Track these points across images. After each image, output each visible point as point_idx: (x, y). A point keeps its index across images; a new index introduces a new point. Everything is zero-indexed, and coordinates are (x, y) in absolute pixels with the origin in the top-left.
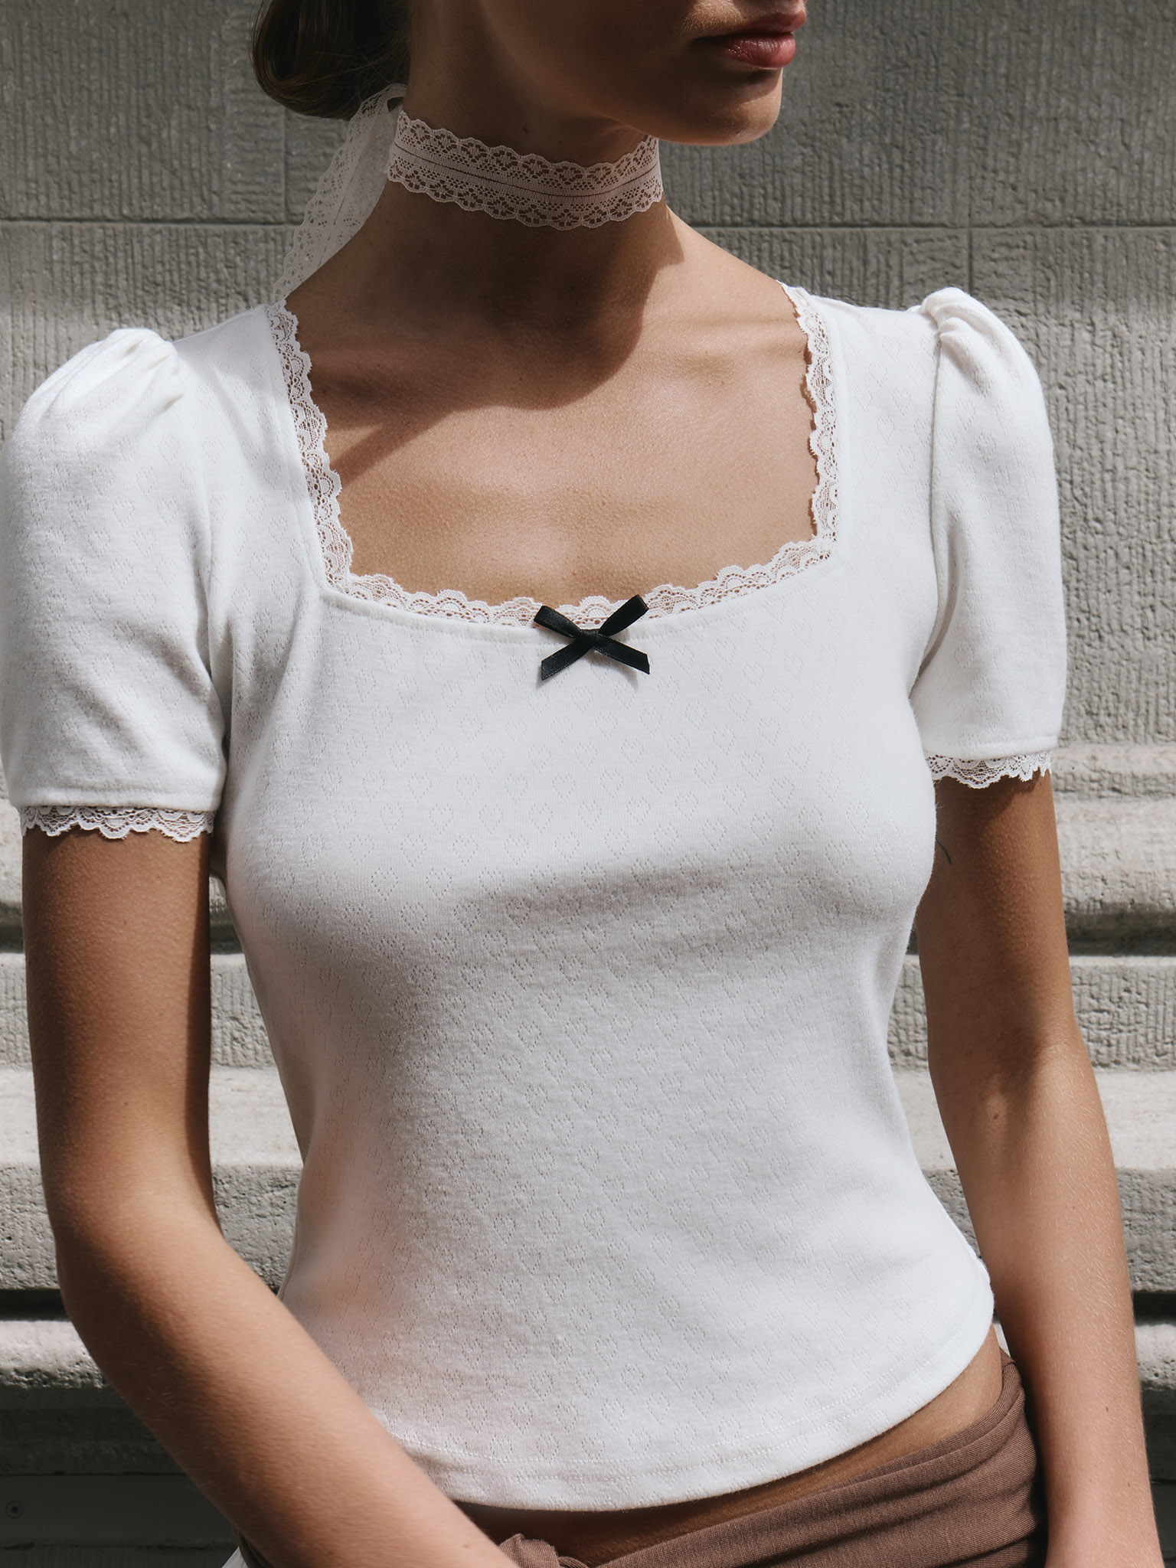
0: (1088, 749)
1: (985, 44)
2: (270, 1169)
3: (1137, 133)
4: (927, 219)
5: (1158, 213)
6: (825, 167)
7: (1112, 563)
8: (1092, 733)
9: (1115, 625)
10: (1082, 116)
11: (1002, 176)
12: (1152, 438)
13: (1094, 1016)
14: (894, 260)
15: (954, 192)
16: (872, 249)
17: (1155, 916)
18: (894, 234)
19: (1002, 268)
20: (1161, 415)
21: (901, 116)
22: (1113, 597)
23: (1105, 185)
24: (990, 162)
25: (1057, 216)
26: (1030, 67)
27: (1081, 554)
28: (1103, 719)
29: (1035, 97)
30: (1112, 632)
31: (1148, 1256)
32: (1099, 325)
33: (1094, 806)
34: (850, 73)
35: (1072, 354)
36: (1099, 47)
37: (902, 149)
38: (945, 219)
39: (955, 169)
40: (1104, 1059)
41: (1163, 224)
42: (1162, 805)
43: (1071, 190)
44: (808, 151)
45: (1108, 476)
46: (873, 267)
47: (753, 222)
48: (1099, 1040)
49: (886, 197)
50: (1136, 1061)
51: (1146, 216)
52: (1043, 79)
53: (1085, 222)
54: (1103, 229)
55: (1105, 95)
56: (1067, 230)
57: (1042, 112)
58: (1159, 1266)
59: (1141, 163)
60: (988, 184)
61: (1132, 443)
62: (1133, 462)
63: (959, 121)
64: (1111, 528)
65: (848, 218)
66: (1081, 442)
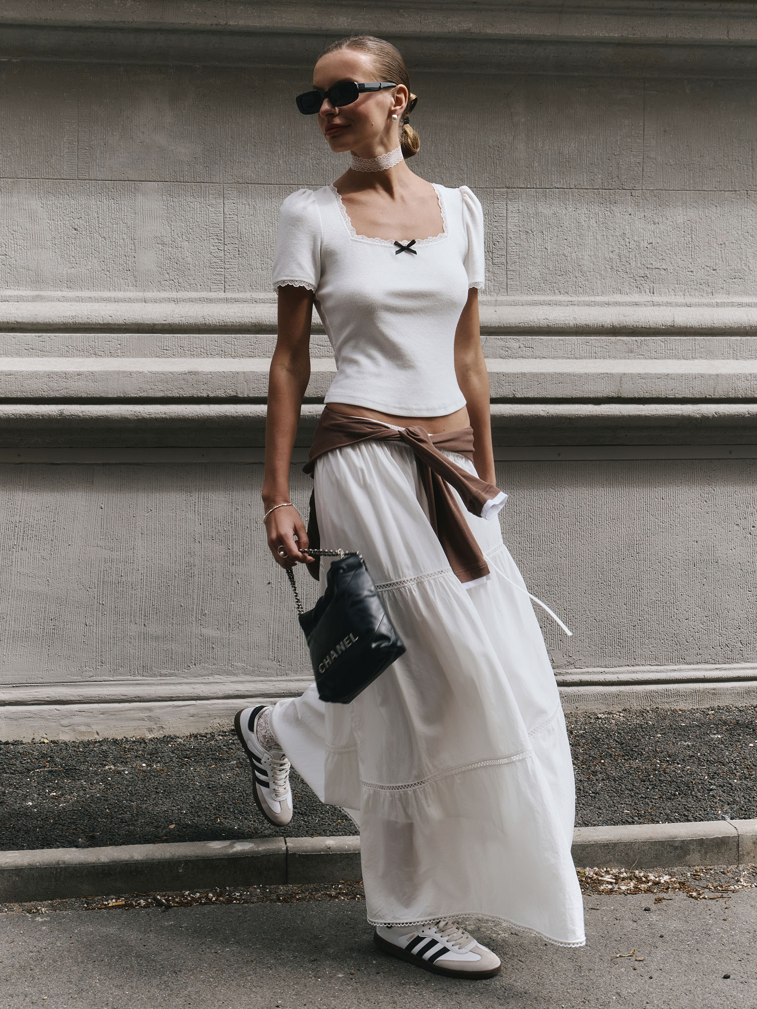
0: (250, 293)
1: (225, 146)
2: (77, 371)
3: (257, 166)
4: (214, 182)
5: (262, 182)
6: (192, 170)
7: (255, 254)
8: (251, 290)
9: (256, 267)
10: (246, 162)
11: (229, 173)
12: (262, 228)
13: (250, 346)
14: (207, 189)
15: (219, 176)
16: (203, 187)
17: (262, 325)
18: (207, 184)
19: (230, 192)
20: (264, 223)
21: (208, 160)
22: (255, 261)
23: (251, 175)
24: (227, 171)
25: (241, 182)
26: (235, 151)
27: (248, 252)
28: (253, 287)
29: (236, 157)
30: (255, 269)
31: (258, 389)
32: (251, 204)
33: (251, 305)
34: (197, 151)
35: (245, 211)
36: (249, 148)
37: (208, 167)
38: (218, 182)
39: (220, 172)
40: (253, 356)
41: (263, 184)
42: (265, 305)
43: (244, 176)
44: (189, 167)
45: (253, 236)
46: (203, 189)
47: (177, 181)
48: (251, 352)
49: (205, 177)
50: (259, 356)
51: (259, 182)
52: (237, 154)
53: (247, 183)
54: (251, 185)
55: (250, 158)
56: (243, 185)
57: (237, 161)
58: (260, 392)
59: (258, 172)
60: (227, 175)
61: (258, 229)
62: (258, 233)
63: (220, 162)
64: (254, 247)
65: (197, 181)
66: (247, 229)
